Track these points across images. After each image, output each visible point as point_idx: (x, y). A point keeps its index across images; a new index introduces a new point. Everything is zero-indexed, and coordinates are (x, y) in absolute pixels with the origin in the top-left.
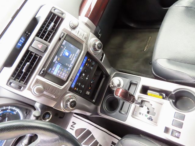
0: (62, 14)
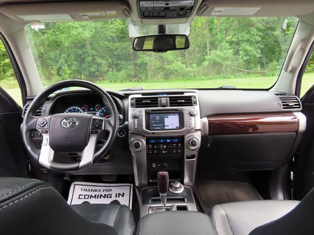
0: (195, 103)
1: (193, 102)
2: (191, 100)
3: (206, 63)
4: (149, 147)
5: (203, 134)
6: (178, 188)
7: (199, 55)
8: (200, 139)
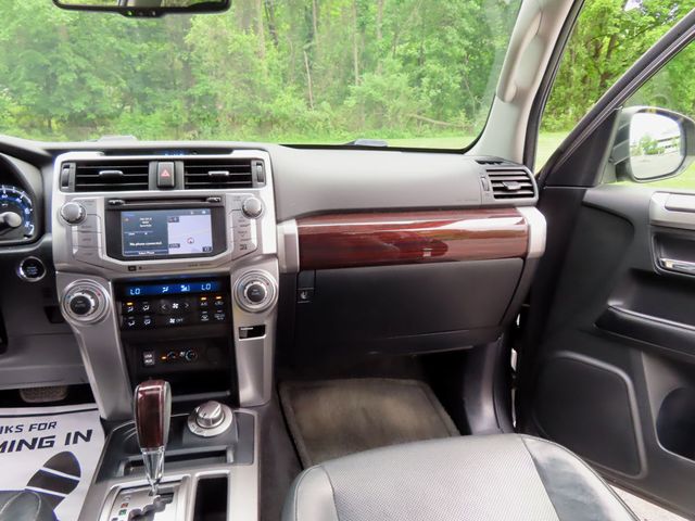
0: (261, 179)
1: (254, 177)
2: (249, 170)
3: (351, 102)
4: (125, 308)
5: (284, 267)
6: (214, 421)
7: (337, 83)
8: (275, 282)
